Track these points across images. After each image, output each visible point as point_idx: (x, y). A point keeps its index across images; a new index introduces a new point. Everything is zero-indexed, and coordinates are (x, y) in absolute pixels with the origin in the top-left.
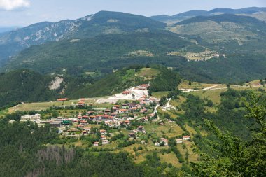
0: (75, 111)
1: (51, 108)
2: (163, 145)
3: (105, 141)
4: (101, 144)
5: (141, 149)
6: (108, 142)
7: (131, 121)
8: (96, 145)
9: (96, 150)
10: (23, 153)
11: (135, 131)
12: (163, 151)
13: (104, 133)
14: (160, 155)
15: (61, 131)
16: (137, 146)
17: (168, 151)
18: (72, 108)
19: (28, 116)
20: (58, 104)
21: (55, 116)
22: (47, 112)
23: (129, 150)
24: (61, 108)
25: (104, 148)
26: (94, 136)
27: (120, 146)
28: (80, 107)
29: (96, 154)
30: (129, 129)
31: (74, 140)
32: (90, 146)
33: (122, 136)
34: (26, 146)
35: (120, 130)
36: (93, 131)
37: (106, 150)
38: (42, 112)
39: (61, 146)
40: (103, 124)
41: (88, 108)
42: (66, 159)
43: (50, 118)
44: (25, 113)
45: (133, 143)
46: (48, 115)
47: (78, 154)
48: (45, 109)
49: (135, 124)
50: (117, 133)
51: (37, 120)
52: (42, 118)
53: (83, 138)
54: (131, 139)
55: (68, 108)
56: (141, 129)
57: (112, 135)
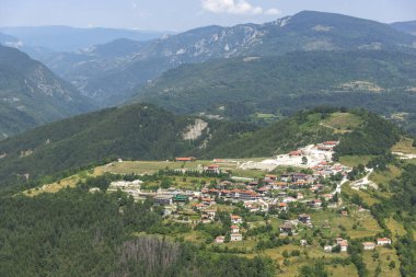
0: (200, 179)
1: (161, 172)
2: (337, 250)
3: (236, 237)
4: (227, 240)
5: (296, 253)
6: (240, 238)
7: (290, 204)
8: (220, 240)
9: (216, 250)
10: (98, 245)
11: (295, 222)
12: (336, 262)
13: (237, 221)
14: (329, 268)
15: (168, 212)
16: (290, 248)
17: (345, 263)
18: (196, 174)
19: (121, 183)
20: (175, 166)
21: (166, 186)
22: (154, 178)
23: (275, 254)
24: (178, 174)
25: (231, 248)
26: (220, 225)
27: (261, 247)
28: (210, 174)
29: (216, 256)
30: (284, 217)
31: (185, 229)
32: (209, 242)
33: (269, 228)
34: (106, 234)
35: (266, 219)
36: (221, 216)
37: (235, 251)
38: (145, 178)
39: (160, 237)
40: (240, 205)
41: (222, 176)
42: (166, 261)
43: (155, 189)
44: (118, 178)
45: (286, 242)
46: (154, 184)
47: (186, 255)
48: (151, 173)
49: (295, 210)
50: (262, 223)
51: (134, 190)
52: (143, 187)
53: (200, 227)
54: (284, 235)
55: (189, 174)
56: (304, 220)
57: (252, 226)
